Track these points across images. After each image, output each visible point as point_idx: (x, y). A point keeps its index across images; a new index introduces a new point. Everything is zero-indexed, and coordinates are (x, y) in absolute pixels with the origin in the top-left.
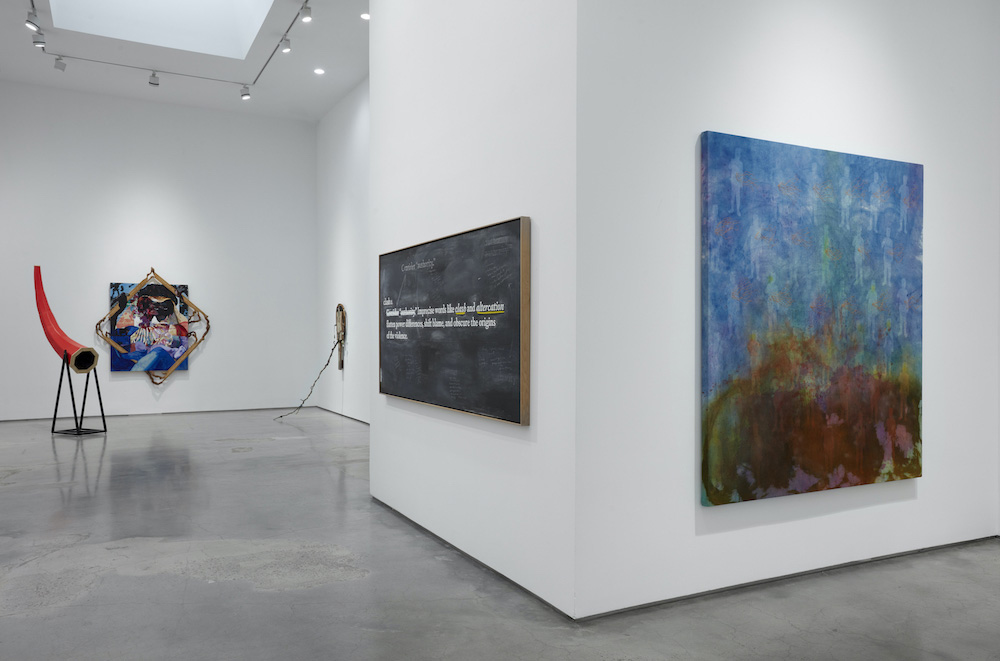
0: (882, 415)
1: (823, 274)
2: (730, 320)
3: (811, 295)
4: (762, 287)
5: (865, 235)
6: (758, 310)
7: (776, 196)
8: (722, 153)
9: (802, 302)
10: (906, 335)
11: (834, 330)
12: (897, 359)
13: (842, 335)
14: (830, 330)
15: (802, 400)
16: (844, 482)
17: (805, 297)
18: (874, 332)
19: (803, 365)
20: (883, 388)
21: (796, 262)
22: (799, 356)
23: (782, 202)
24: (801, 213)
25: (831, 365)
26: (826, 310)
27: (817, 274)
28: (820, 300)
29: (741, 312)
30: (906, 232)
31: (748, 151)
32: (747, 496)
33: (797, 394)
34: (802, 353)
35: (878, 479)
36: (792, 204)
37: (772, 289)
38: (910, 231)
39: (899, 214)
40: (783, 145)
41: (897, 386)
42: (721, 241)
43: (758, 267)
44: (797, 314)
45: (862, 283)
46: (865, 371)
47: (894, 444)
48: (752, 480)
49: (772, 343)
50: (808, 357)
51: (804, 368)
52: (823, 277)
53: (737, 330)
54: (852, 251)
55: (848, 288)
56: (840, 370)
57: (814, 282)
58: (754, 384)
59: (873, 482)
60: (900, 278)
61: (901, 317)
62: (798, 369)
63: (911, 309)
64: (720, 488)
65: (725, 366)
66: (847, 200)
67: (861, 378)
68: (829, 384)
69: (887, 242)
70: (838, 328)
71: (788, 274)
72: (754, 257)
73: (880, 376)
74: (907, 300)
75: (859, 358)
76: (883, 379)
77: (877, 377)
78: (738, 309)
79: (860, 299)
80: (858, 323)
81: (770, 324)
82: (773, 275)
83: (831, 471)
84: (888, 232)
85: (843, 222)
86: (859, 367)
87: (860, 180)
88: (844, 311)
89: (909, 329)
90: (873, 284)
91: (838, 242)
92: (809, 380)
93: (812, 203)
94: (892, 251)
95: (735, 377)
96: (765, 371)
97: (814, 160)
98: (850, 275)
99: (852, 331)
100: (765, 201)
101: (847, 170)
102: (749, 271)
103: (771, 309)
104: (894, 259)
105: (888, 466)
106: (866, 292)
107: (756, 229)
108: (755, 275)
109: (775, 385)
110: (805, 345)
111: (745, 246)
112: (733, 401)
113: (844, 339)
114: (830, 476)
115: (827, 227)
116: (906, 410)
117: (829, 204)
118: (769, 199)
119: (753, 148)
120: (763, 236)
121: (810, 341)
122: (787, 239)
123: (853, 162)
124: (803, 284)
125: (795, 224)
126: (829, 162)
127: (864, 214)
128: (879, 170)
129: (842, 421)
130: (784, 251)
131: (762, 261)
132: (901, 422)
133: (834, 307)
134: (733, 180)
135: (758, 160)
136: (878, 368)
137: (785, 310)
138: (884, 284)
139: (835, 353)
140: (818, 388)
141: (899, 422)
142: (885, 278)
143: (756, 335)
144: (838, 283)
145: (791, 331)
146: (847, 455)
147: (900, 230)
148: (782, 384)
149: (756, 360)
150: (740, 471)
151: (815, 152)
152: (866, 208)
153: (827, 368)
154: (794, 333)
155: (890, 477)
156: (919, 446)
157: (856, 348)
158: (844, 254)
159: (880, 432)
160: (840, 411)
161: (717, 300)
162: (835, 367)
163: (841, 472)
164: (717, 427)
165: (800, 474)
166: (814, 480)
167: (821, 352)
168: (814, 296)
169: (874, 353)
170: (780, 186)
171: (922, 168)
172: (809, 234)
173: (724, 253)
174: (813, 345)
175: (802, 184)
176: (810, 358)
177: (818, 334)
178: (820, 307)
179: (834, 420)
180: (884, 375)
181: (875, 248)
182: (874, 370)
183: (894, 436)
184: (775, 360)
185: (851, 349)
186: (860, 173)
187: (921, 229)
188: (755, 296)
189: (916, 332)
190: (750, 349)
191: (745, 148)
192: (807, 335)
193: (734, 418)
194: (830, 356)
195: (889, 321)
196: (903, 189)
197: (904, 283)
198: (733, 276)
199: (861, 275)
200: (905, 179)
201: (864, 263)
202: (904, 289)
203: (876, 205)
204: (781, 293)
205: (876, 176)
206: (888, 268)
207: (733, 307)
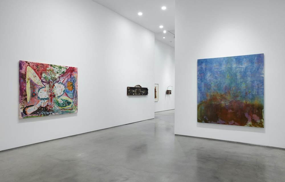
0: (247, 111)
1: (227, 81)
2: (202, 91)
4: (210, 85)
5: (240, 72)
6: (209, 89)
7: (213, 68)
8: (200, 63)
9: (221, 87)
10: (256, 94)
11: (230, 93)
12: (253, 98)
13: (233, 94)
14: (229, 93)
15: (221, 106)
16: (234, 124)
17: (222, 86)
18: (244, 93)
19: (221, 99)
20: (247, 106)
21: (219, 80)
22: (220, 97)
23: (215, 69)
24: (221, 70)
25: (229, 100)
26: (228, 89)
27: (225, 82)
28: (226, 87)
29: (205, 89)
30: (256, 70)
31: (207, 61)
32: (206, 122)
33: (219, 105)
34: (221, 97)
35: (245, 125)
36: (218, 69)
37: (212, 85)
38: (258, 70)
39: (253, 66)
40: (215, 58)
41: (253, 106)
42: (200, 78)
43: (209, 81)
44: (219, 90)
45: (240, 83)
46: (241, 101)
47: (252, 119)
48: (207, 119)
49: (212, 95)
50: (222, 98)
51: (221, 100)
52: (227, 82)
53: (204, 93)
54: (236, 76)
55: (235, 84)
56: (232, 101)
58: (208, 102)
59: (244, 126)
60: (254, 81)
61: (254, 90)
62: (220, 100)
63: (258, 88)
64: (200, 119)
65: (201, 99)
66: (234, 66)
67: (239, 103)
68: (229, 103)
69: (249, 73)
70: (232, 92)
71: (217, 82)
72: (208, 79)
73: (246, 103)
74: (257, 86)
75: (239, 99)
76: (247, 104)
77: (245, 103)
78: (204, 89)
79: (239, 86)
80: (238, 91)
81: (212, 91)
82: (213, 82)
83: (230, 121)
84: (249, 71)
85: (233, 71)
86: (239, 101)
87: (239, 61)
88: (233, 89)
89: (258, 92)
90: (244, 83)
91: (232, 75)
92: (223, 102)
93: (224, 68)
94: (251, 75)
95: (203, 101)
96: (211, 100)
97: (224, 60)
98: (235, 81)
99: (236, 93)
100: (211, 70)
101: (234, 60)
102: (207, 82)
103: (212, 88)
104: (252, 77)
105: (250, 123)
106: (241, 85)
107: (209, 74)
108: (208, 83)
109: (213, 103)
110: (222, 95)
111: (206, 78)
112: (203, 105)
113: (234, 94)
114: (229, 122)
115: (228, 72)
116: (257, 111)
117: (229, 68)
118: (212, 69)
119: (208, 60)
120: (210, 76)
121: (223, 95)
122: (216, 75)
123: (236, 58)
124: (221, 84)
125: (219, 72)
126: (229, 60)
127: (240, 68)
128: (245, 58)
129: (233, 111)
130: (216, 78)
131: (210, 80)
132: (255, 114)
133: (230, 88)
134: (203, 67)
135: (209, 62)
136: (245, 101)
137: (216, 89)
138: (247, 82)
139: (231, 97)
140: (225, 104)
141: (253, 113)
142: (248, 81)
143: (208, 93)
144: (232, 83)
145: (218, 93)
146: (235, 119)
147: (254, 70)
148: (215, 103)
149: (209, 98)
150: (204, 117)
151: (224, 58)
152: (241, 67)
153: (228, 100)
154: (219, 93)
155: (250, 126)
156: (262, 120)
157: (238, 96)
158: (233, 77)
159: (246, 115)
160: (232, 109)
161: (199, 88)
162: (231, 100)
163: (233, 122)
164: (199, 109)
165: (220, 120)
166: (224, 122)
167: (226, 97)
168: (224, 86)
169: (244, 97)
170: (215, 66)
171: (263, 54)
172: (223, 74)
173: (201, 80)
174: (224, 96)
175: (220, 65)
176: (223, 98)
177: (226, 93)
178: (226, 88)
179: (231, 111)
180: (248, 103)
181: (244, 75)
182: (244, 101)
183: (252, 117)
184: (214, 98)
185: (236, 96)
186: (239, 59)
187: (262, 69)
188: (208, 86)
189: (261, 93)
190: (207, 96)
191: (206, 61)
192: (222, 94)
193: (203, 108)
194: (229, 98)
195: (250, 91)
196: (255, 60)
197: (256, 82)
198: (203, 83)
199: (239, 81)
200: (256, 58)
201: (240, 78)
202: (256, 83)
203: (244, 65)
204: (215, 86)
205: (245, 59)
206: (249, 79)
207: (203, 88)
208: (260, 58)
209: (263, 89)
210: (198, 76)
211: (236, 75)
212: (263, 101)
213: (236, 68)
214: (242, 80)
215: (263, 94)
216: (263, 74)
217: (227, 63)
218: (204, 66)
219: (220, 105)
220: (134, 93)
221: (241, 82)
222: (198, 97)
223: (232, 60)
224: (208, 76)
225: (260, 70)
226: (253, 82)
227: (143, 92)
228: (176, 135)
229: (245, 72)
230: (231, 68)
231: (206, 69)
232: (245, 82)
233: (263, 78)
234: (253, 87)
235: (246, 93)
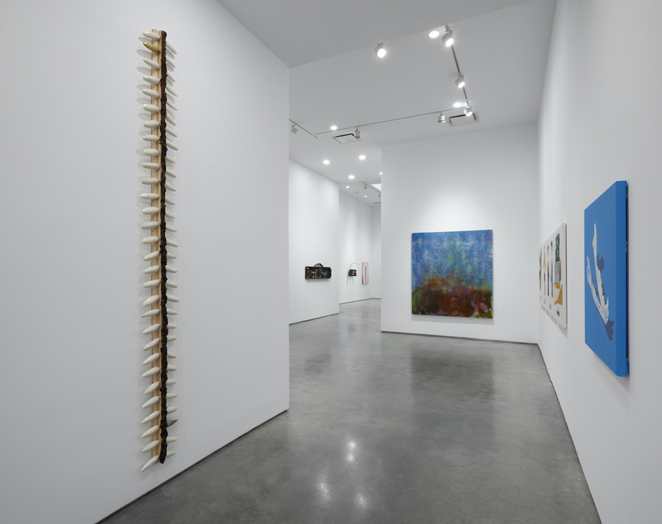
0: (473, 299)
2: (418, 274)
3: (445, 268)
4: (428, 266)
5: (466, 251)
6: (427, 271)
7: (433, 245)
8: (416, 237)
9: (442, 270)
10: (484, 278)
12: (481, 283)
14: (452, 276)
15: (442, 293)
16: (458, 315)
17: (443, 268)
18: (470, 277)
20: (473, 292)
21: (440, 260)
22: (441, 282)
23: (435, 246)
24: (442, 248)
26: (451, 272)
27: (447, 262)
28: (448, 269)
30: (484, 249)
32: (423, 313)
35: (472, 316)
36: (438, 246)
37: (431, 267)
38: (486, 249)
39: (481, 245)
40: (435, 233)
41: (480, 292)
42: (415, 257)
44: (440, 272)
45: (465, 264)
46: (466, 287)
47: (479, 308)
48: (425, 310)
49: (431, 279)
51: (443, 286)
52: (450, 263)
53: (420, 276)
54: (461, 256)
55: (459, 266)
56: (456, 287)
57: (446, 264)
58: (425, 288)
59: (470, 317)
62: (440, 285)
63: (486, 270)
64: (416, 310)
65: (416, 284)
66: (458, 243)
67: (464, 289)
68: (452, 290)
69: (475, 253)
70: (455, 276)
71: (437, 263)
72: (425, 259)
75: (463, 284)
76: (474, 290)
77: (472, 289)
78: (421, 271)
79: (464, 268)
80: (463, 275)
81: (431, 275)
82: (432, 263)
84: (476, 250)
85: (457, 249)
86: (464, 286)
87: (464, 237)
88: (457, 271)
89: (486, 276)
90: (469, 264)
91: (455, 254)
92: (444, 288)
93: (445, 245)
94: (478, 255)
95: (420, 287)
96: (429, 286)
97: (446, 235)
98: (460, 262)
99: (461, 276)
100: (429, 247)
101: (458, 236)
103: (431, 271)
104: (479, 257)
105: (477, 313)
106: (467, 266)
107: (426, 252)
108: (426, 263)
109: (432, 289)
110: (443, 280)
111: (423, 257)
112: (419, 292)
113: (458, 279)
114: (452, 313)
115: (450, 251)
116: (485, 299)
117: (451, 245)
119: (425, 235)
120: (428, 255)
122: (436, 254)
123: (460, 233)
124: (442, 265)
125: (439, 251)
126: (451, 235)
127: (465, 246)
128: (471, 234)
129: (457, 299)
130: (436, 257)
131: (428, 260)
132: (483, 302)
133: (453, 271)
134: (419, 243)
135: (427, 237)
136: (472, 286)
137: (436, 271)
138: (474, 264)
139: (454, 282)
140: (448, 290)
141: (480, 301)
142: (475, 262)
143: (426, 277)
144: (455, 264)
145: (438, 276)
146: (459, 308)
147: (482, 248)
148: (435, 289)
149: (426, 283)
150: (421, 308)
151: (446, 233)
152: (466, 244)
153: (451, 286)
155: (477, 317)
156: (491, 310)
157: (462, 281)
158: (457, 256)
159: (473, 304)
160: (456, 297)
161: (414, 270)
162: (454, 285)
163: (456, 312)
164: (414, 297)
165: (441, 311)
166: (446, 313)
167: (449, 282)
168: (446, 268)
169: (470, 282)
170: (434, 242)
171: (491, 231)
172: (444, 253)
173: (417, 259)
174: (446, 280)
175: (441, 241)
176: (445, 283)
177: (448, 277)
178: (448, 271)
179: (454, 299)
180: (475, 288)
181: (470, 255)
182: (470, 287)
183: (479, 306)
184: (433, 283)
185: (460, 281)
186: (463, 235)
187: (491, 248)
188: (425, 268)
189: (489, 277)
190: (424, 280)
191: (422, 235)
192: (444, 277)
193: (419, 296)
194: (452, 283)
195: (477, 274)
196: (483, 238)
197: (483, 263)
198: (419, 264)
199: (464, 262)
200: (483, 235)
201: (465, 259)
202: (483, 265)
203: (470, 243)
204: (434, 267)
205: (470, 236)
206: (476, 260)
207: (419, 271)
208: (488, 235)
209: (492, 272)
210: (412, 254)
211: (460, 254)
212: (492, 286)
213: (460, 246)
214: (467, 261)
215: (492, 278)
216: (492, 254)
217: (450, 240)
218: (420, 241)
219: (441, 291)
220: (314, 275)
221: (467, 264)
222: (412, 281)
223: (456, 236)
224: (426, 255)
225: (488, 249)
226: (480, 263)
227: (325, 274)
228: (382, 332)
229: (471, 252)
230: (454, 246)
231: (423, 246)
232: (471, 263)
233: (492, 259)
234: (480, 269)
235: (472, 277)
